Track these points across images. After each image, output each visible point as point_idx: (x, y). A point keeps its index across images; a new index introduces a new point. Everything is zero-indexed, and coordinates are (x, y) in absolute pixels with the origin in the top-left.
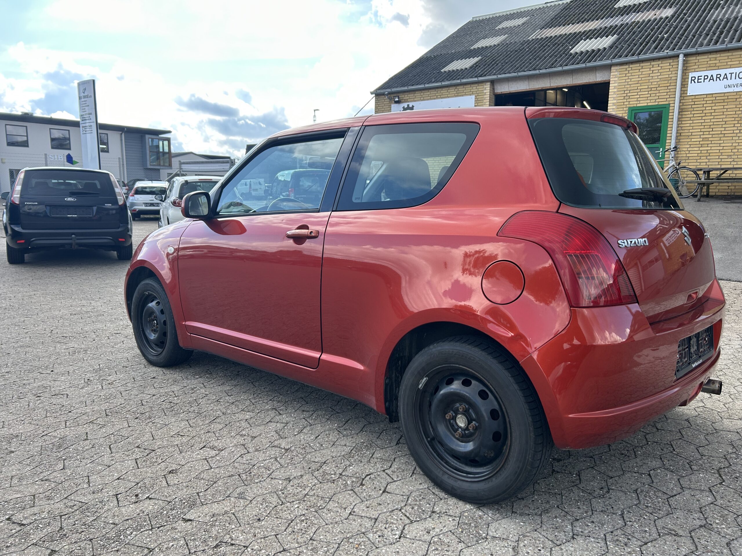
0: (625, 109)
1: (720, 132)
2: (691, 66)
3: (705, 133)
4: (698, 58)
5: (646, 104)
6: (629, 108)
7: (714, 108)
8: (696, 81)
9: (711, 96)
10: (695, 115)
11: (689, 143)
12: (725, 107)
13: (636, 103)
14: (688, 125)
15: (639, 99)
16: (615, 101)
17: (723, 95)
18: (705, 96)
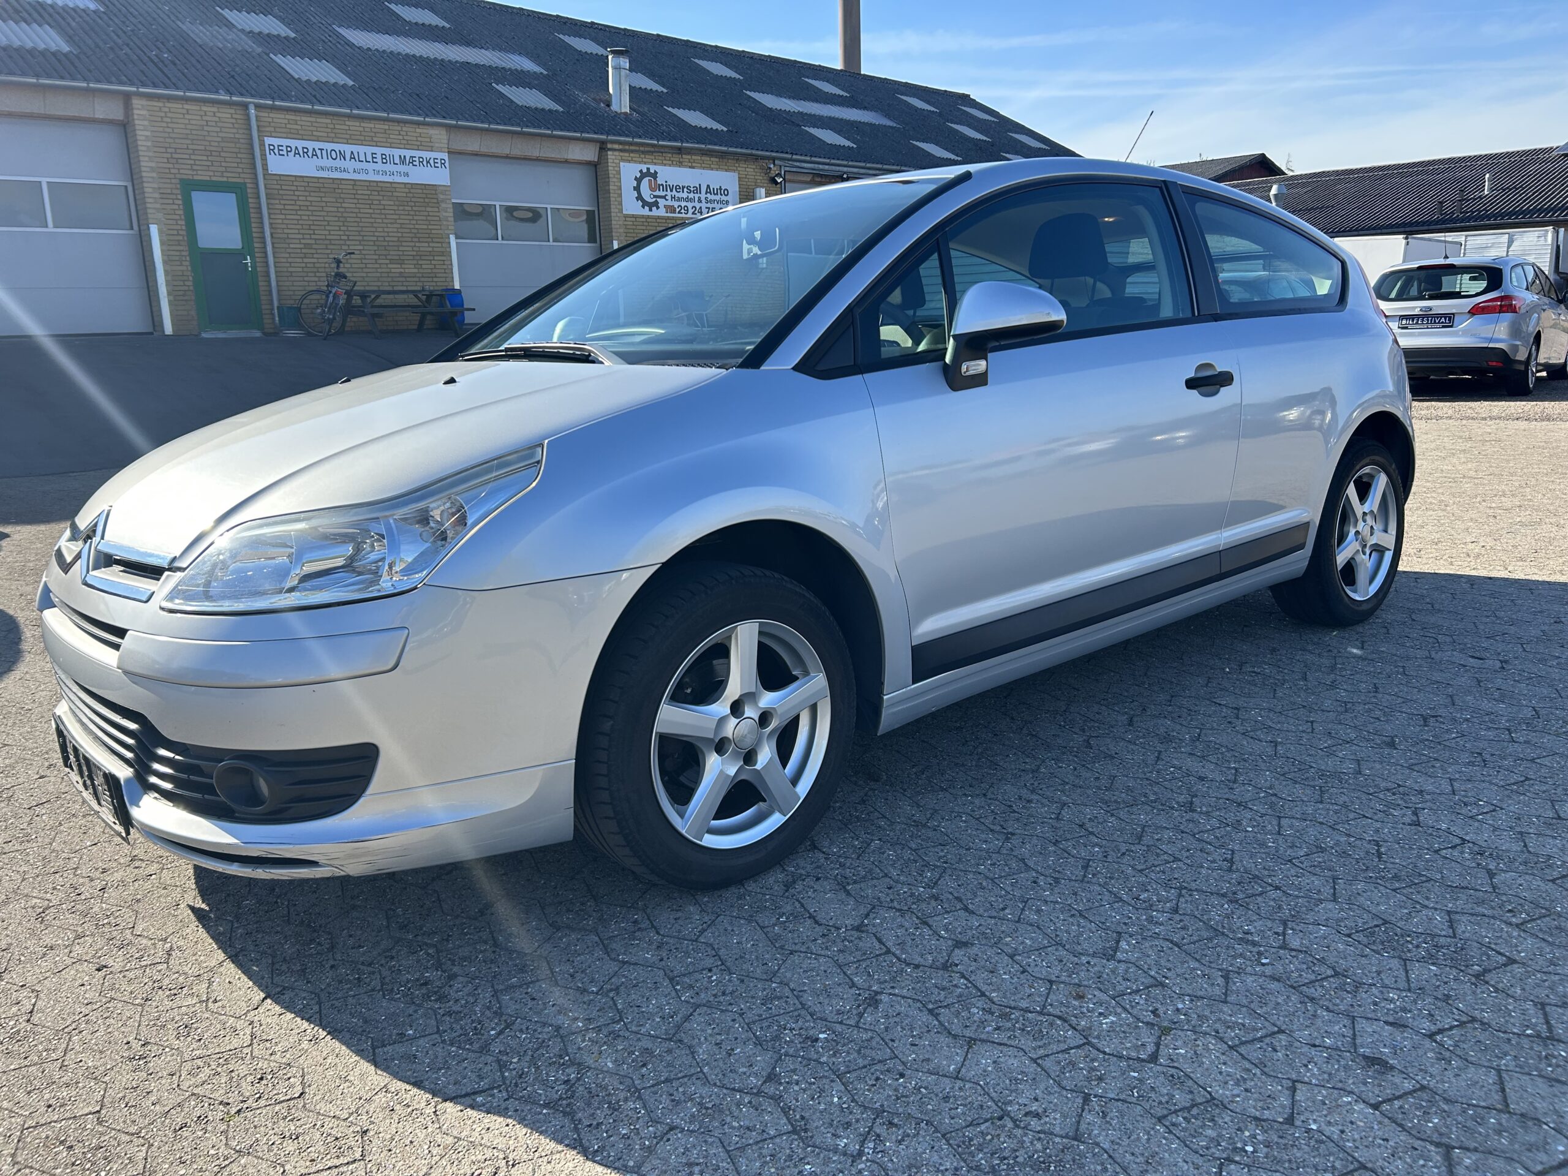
0: (173, 181)
1: (324, 237)
2: (264, 126)
3: (306, 236)
4: (271, 115)
5: (208, 178)
6: (181, 180)
7: (309, 198)
8: (276, 151)
9: (301, 179)
10: (287, 207)
11: (288, 250)
12: (323, 199)
13: (190, 172)
14: (280, 221)
15: (195, 167)
16: (153, 165)
17: (316, 180)
18: (293, 179)
